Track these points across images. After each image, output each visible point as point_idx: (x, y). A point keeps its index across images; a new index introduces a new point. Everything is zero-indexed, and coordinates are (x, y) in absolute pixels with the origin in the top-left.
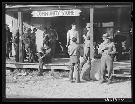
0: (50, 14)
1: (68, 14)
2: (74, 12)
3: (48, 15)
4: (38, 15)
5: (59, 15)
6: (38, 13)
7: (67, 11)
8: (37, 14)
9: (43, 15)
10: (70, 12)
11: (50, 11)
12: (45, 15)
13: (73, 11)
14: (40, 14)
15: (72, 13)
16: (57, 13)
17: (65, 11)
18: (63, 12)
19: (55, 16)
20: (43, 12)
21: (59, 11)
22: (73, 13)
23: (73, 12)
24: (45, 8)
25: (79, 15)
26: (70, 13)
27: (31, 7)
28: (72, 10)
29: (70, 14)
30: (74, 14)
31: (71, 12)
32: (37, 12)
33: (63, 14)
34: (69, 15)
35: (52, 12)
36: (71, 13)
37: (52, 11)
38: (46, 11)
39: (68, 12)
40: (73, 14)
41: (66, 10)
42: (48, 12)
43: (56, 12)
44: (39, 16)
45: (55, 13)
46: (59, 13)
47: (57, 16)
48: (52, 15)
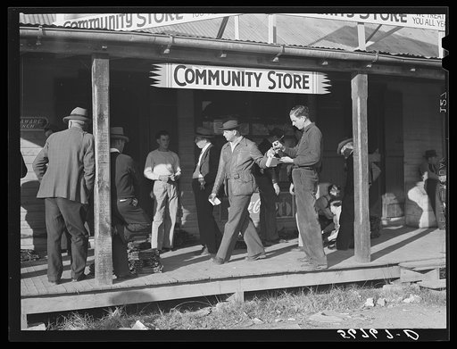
1: (288, 85)
2: (307, 82)
3: (218, 84)
5: (258, 86)
6: (181, 72)
7: (285, 76)
8: (175, 75)
9: (201, 81)
10: (295, 79)
11: (226, 70)
12: (210, 84)
13: (304, 77)
14: (190, 78)
15: (301, 83)
16: (253, 77)
17: (280, 75)
18: (272, 76)
19: (246, 88)
20: (201, 69)
21: (258, 72)
22: (305, 82)
23: (306, 79)
25: (324, 92)
26: (295, 82)
28: (301, 74)
29: (295, 87)
30: (308, 88)
31: (297, 79)
32: (175, 66)
33: (272, 85)
34: (292, 90)
35: (233, 72)
36: (298, 82)
37: (236, 70)
38: (214, 69)
39: (288, 79)
40: (304, 88)
41: (284, 73)
42: (218, 71)
43: (249, 74)
44: (184, 84)
45: (246, 77)
46: (258, 79)
47: (253, 88)
48: (233, 85)
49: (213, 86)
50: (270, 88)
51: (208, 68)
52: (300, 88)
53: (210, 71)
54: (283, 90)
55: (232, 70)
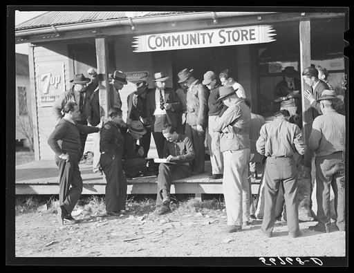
0: (185, 42)
1: (236, 38)
2: (254, 34)
3: (179, 45)
4: (153, 45)
5: (211, 42)
6: (153, 40)
7: (234, 32)
8: (149, 42)
9: (167, 44)
10: (242, 33)
11: (185, 34)
12: (173, 45)
13: (250, 31)
14: (159, 43)
15: (248, 36)
16: (206, 36)
17: (229, 32)
18: (222, 34)
19: (201, 45)
20: (166, 36)
21: (210, 32)
22: (251, 34)
23: (252, 32)
24: (173, 25)
25: (270, 40)
26: (243, 35)
27: (134, 24)
28: (248, 28)
29: (242, 40)
30: (254, 39)
31: (244, 33)
32: (148, 36)
33: (222, 40)
34: (240, 43)
35: (191, 35)
36: (245, 35)
37: (193, 33)
38: (176, 35)
39: (236, 34)
40: (251, 39)
41: (232, 29)
42: (179, 36)
43: (203, 34)
44: (155, 48)
45: (201, 37)
46: (210, 37)
47: (207, 45)
48: (191, 44)
49: (176, 47)
50: (221, 43)
51: (171, 35)
52: (247, 39)
53: (173, 37)
54: (233, 43)
55: (189, 33)
